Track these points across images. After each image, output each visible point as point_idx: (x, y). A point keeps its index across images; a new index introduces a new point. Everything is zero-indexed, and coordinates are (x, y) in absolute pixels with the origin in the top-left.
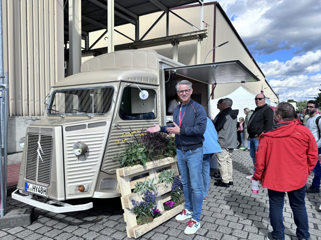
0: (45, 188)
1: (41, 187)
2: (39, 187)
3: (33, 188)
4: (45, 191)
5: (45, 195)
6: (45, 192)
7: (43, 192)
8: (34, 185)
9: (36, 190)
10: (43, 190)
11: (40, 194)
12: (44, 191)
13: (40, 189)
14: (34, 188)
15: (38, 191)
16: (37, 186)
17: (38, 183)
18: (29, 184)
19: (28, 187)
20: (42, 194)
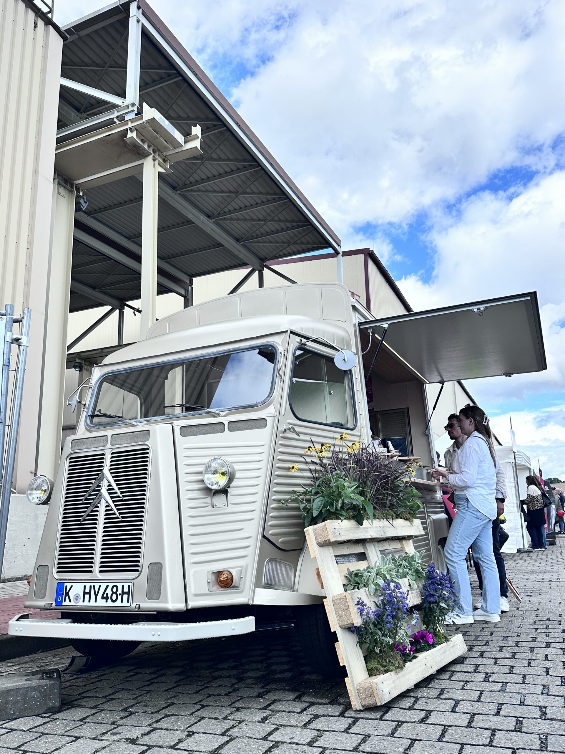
0: (126, 585)
1: (111, 585)
2: (103, 586)
3: (85, 593)
4: (128, 593)
5: (125, 604)
6: (125, 596)
7: (120, 597)
8: (88, 585)
9: (96, 595)
10: (120, 591)
11: (110, 603)
12: (123, 593)
13: (109, 591)
14: (89, 593)
15: (103, 598)
16: (97, 585)
17: (101, 575)
18: (69, 585)
19: (67, 594)
20: (118, 603)
